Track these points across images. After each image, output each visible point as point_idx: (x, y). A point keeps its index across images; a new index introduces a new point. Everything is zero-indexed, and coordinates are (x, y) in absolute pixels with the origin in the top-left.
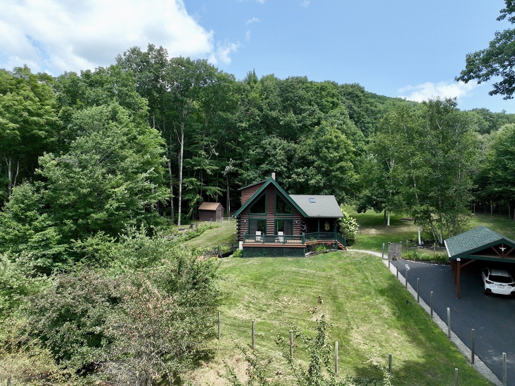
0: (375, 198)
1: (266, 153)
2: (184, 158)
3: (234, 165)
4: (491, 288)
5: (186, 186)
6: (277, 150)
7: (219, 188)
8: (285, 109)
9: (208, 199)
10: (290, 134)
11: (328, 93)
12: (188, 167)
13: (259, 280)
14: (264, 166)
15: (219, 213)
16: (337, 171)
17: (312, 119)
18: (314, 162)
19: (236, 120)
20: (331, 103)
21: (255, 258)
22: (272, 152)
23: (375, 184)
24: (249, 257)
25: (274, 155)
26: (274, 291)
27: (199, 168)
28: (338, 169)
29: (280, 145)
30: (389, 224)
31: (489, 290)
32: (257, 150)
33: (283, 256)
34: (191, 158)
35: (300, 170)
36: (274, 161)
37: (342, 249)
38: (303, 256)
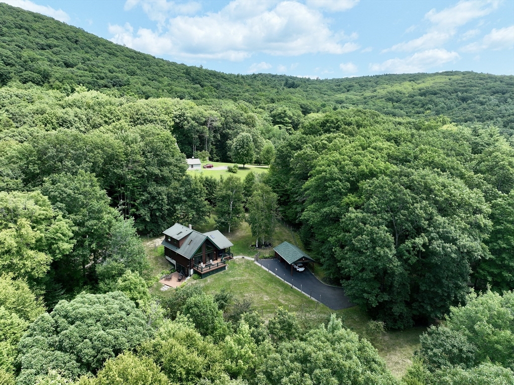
1: (153, 197)
3: (123, 204)
21: (208, 277)
24: (205, 277)
30: (229, 231)
31: (298, 271)
33: (217, 272)
37: (232, 259)
38: (225, 269)
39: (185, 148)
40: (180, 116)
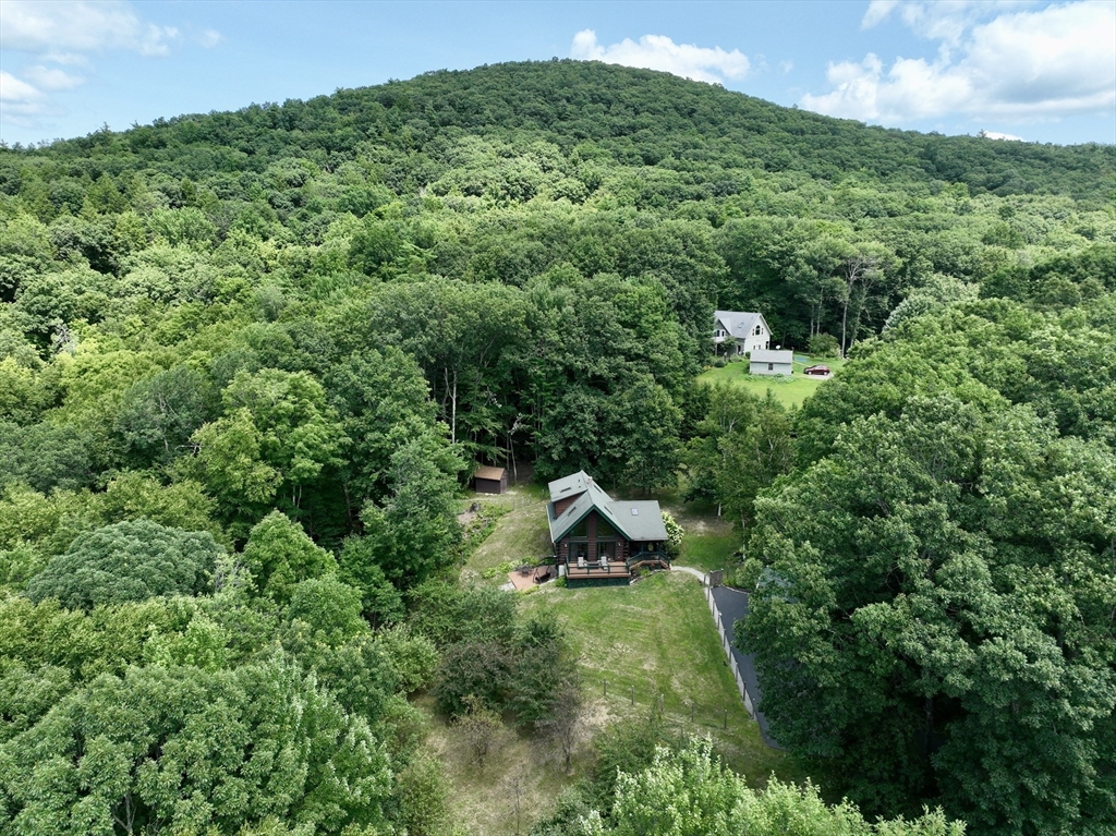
3: (523, 420)
15: (504, 483)
21: (580, 589)
24: (574, 587)
26: (608, 636)
30: (720, 514)
33: (608, 585)
37: (665, 568)
38: (628, 584)
39: (791, 325)
40: (783, 254)
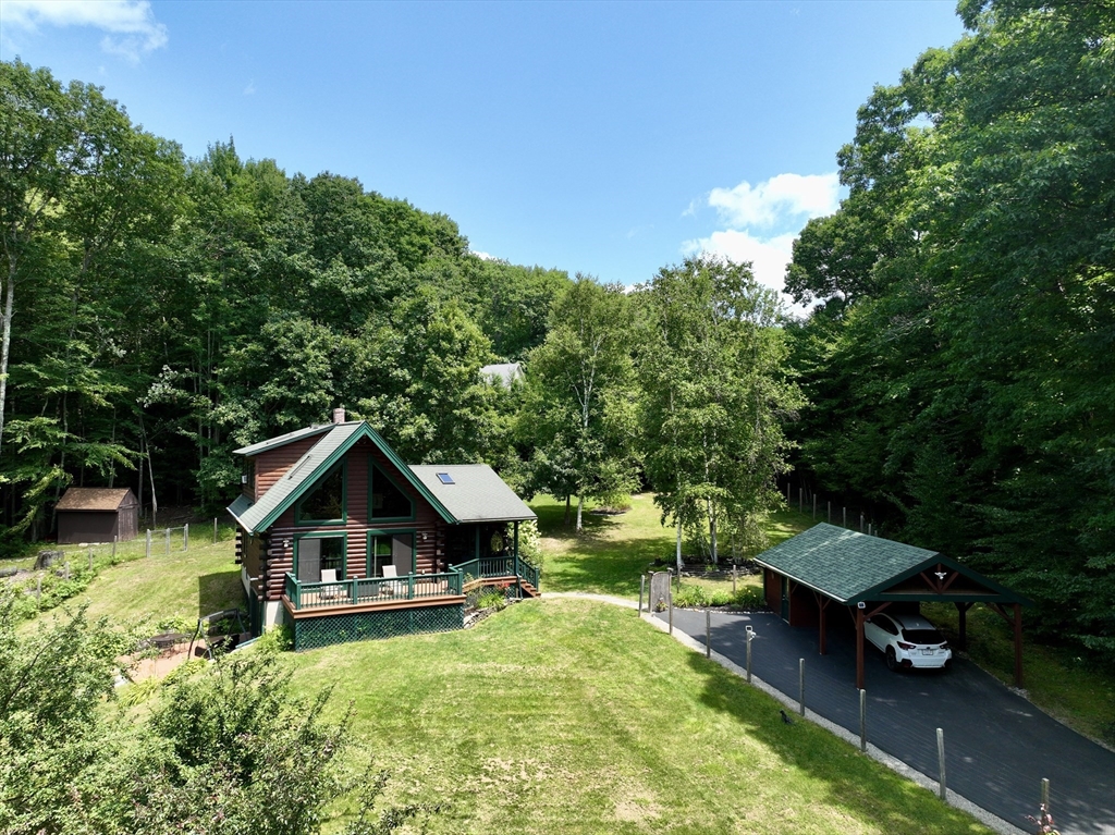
0: (558, 468)
1: (277, 357)
2: (11, 361)
3: (175, 384)
4: (912, 658)
5: (19, 440)
6: (308, 350)
7: (124, 449)
8: (322, 252)
9: (91, 480)
10: (340, 311)
11: (411, 226)
12: (25, 386)
13: (389, 715)
14: (271, 390)
15: (127, 519)
16: (462, 406)
17: (389, 280)
18: (407, 384)
19: (183, 265)
20: (420, 248)
21: (334, 647)
22: (296, 356)
23: (559, 438)
24: (314, 646)
25: (297, 363)
26: (454, 745)
27: (65, 388)
28: (466, 403)
29: (314, 337)
30: (579, 525)
31: (907, 662)
32: (250, 347)
33: (408, 631)
34: (37, 363)
35: (372, 402)
36: (300, 378)
37: (531, 596)
38: (459, 625)
